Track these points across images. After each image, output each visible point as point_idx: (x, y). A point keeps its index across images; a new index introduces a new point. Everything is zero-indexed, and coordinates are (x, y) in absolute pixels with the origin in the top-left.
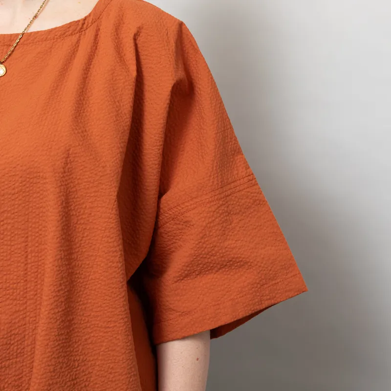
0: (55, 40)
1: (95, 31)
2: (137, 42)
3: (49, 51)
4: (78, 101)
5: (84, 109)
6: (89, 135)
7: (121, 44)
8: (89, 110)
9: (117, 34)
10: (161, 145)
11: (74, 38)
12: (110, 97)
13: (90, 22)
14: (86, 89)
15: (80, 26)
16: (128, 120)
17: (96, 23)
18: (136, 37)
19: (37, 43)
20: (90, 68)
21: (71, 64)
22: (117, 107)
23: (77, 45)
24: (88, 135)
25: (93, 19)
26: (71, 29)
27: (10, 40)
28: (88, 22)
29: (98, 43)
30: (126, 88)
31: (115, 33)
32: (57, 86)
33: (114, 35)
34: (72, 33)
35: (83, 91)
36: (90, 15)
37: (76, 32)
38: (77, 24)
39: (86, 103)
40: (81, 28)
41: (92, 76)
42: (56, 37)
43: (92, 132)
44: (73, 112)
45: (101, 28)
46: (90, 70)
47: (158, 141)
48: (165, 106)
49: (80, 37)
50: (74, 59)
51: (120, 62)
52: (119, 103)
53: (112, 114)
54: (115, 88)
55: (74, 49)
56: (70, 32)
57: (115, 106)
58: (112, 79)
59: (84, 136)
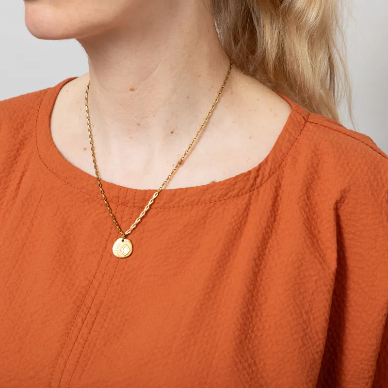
0: (212, 204)
1: (274, 190)
2: (340, 212)
3: (202, 221)
4: (245, 314)
5: (254, 326)
6: (260, 370)
7: (314, 213)
8: (261, 327)
9: (308, 198)
10: (371, 377)
11: (242, 202)
12: (294, 307)
13: (266, 173)
14: (258, 291)
15: (251, 182)
16: (321, 342)
17: (275, 175)
18: (339, 205)
19: (185, 208)
20: (264, 254)
21: (235, 248)
22: (304, 322)
23: (245, 213)
24: (258, 370)
25: (271, 169)
26: (237, 186)
27: (144, 199)
28: (263, 174)
29: (277, 210)
30: (319, 290)
31: (306, 197)
32: (214, 286)
33: (304, 200)
34: (238, 193)
35: (252, 296)
36: (266, 160)
37: (244, 191)
38: (246, 178)
39: (257, 315)
40: (253, 186)
41: (267, 267)
42: (213, 199)
43: (265, 365)
44: (237, 334)
45: (283, 183)
46: (265, 257)
47: (366, 372)
48: (381, 318)
49: (250, 200)
50: (240, 238)
51: (312, 246)
52: (307, 315)
53: (296, 336)
54: (303, 290)
55: (241, 221)
56: (235, 192)
57: (301, 322)
58: (299, 275)
59: (253, 372)
